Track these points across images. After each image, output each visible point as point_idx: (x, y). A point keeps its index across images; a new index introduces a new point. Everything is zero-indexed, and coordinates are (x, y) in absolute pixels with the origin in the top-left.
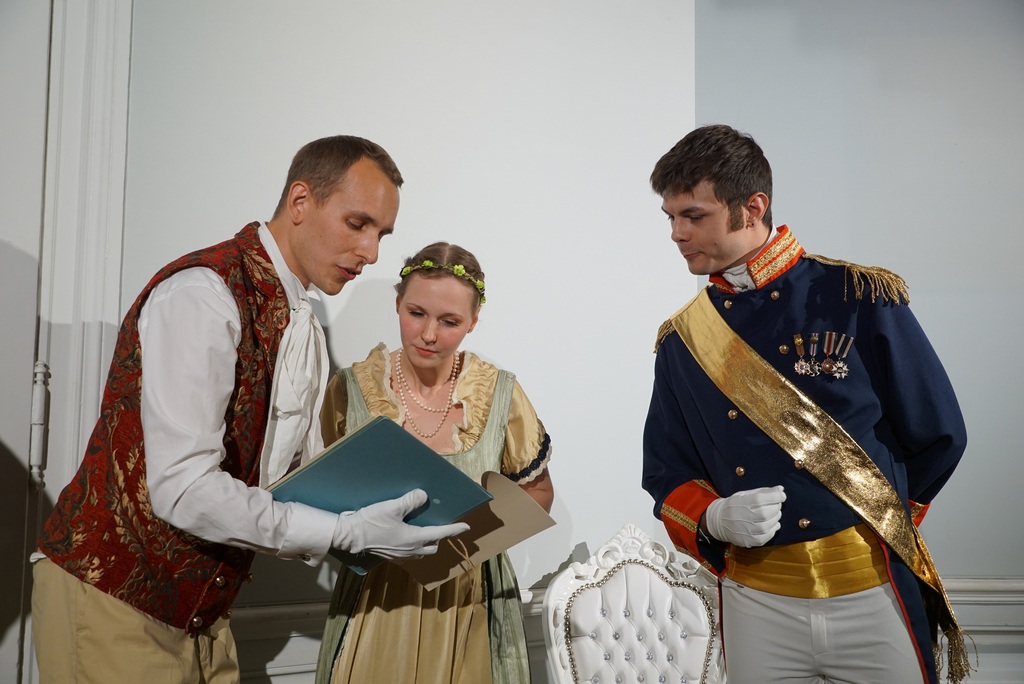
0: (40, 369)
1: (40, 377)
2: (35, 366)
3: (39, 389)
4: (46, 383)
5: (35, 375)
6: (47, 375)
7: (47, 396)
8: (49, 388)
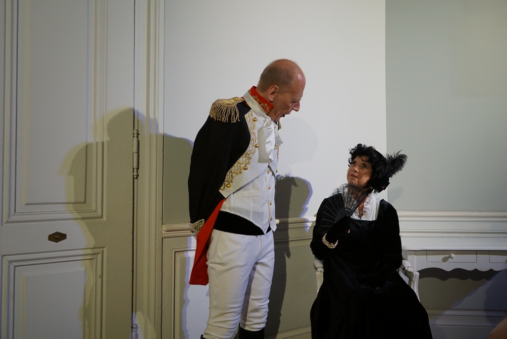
0: (135, 132)
1: (135, 135)
2: (134, 130)
3: (135, 139)
4: (138, 137)
5: (134, 134)
6: (138, 134)
7: (138, 142)
8: (139, 139)
